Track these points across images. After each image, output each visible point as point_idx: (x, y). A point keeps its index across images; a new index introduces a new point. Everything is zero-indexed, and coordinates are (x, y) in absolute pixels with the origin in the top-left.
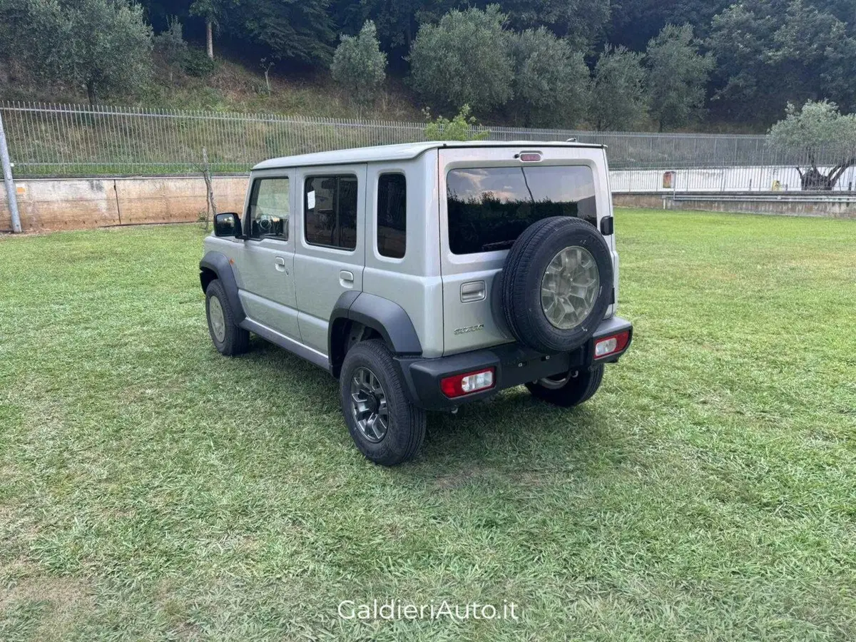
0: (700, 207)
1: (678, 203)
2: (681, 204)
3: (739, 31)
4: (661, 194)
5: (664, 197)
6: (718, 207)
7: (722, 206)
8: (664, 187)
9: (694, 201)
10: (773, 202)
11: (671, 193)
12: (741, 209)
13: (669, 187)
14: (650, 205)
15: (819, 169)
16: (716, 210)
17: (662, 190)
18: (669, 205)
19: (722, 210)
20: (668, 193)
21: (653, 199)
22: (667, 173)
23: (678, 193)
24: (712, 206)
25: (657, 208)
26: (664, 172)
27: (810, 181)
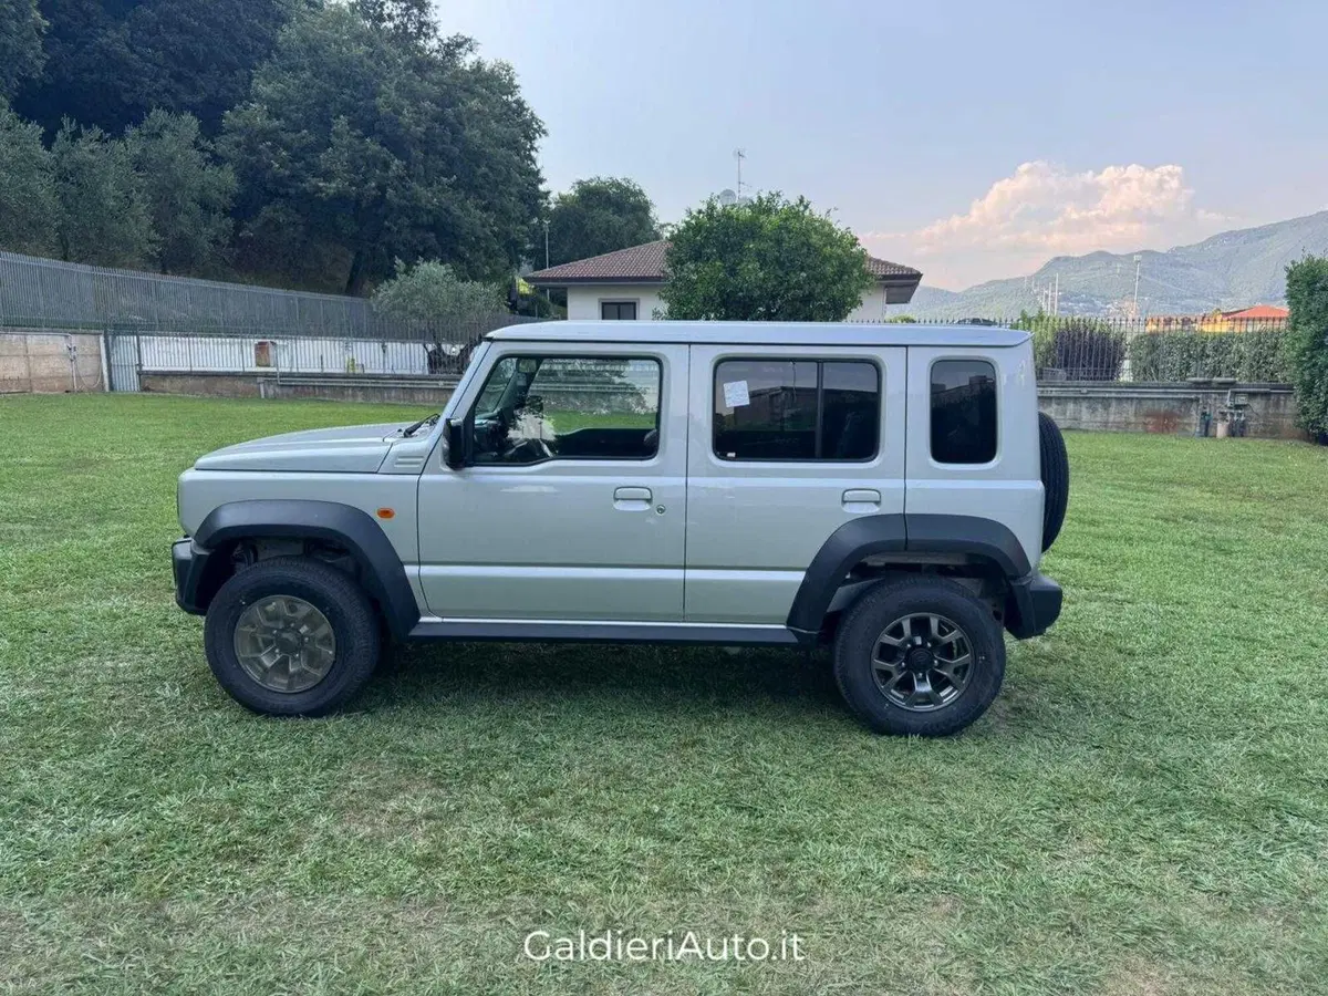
0: (324, 395)
1: (286, 390)
2: (291, 391)
3: (269, 143)
4: (254, 375)
5: (260, 380)
6: (354, 396)
7: (360, 393)
8: (258, 365)
9: (314, 386)
10: (435, 389)
11: (273, 375)
12: (389, 398)
13: (268, 366)
14: (235, 393)
15: (443, 346)
16: (350, 400)
17: (252, 368)
18: (271, 392)
19: (360, 400)
20: (266, 375)
21: (240, 384)
22: (260, 344)
23: (284, 375)
24: (343, 394)
25: (249, 396)
26: (256, 341)
27: (436, 360)
